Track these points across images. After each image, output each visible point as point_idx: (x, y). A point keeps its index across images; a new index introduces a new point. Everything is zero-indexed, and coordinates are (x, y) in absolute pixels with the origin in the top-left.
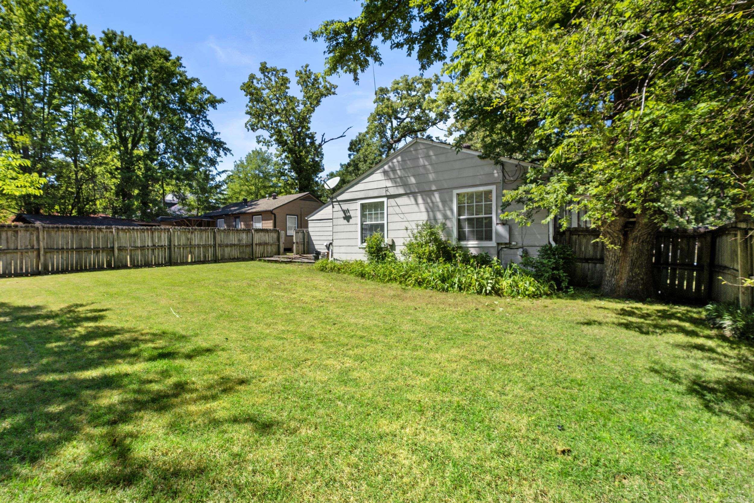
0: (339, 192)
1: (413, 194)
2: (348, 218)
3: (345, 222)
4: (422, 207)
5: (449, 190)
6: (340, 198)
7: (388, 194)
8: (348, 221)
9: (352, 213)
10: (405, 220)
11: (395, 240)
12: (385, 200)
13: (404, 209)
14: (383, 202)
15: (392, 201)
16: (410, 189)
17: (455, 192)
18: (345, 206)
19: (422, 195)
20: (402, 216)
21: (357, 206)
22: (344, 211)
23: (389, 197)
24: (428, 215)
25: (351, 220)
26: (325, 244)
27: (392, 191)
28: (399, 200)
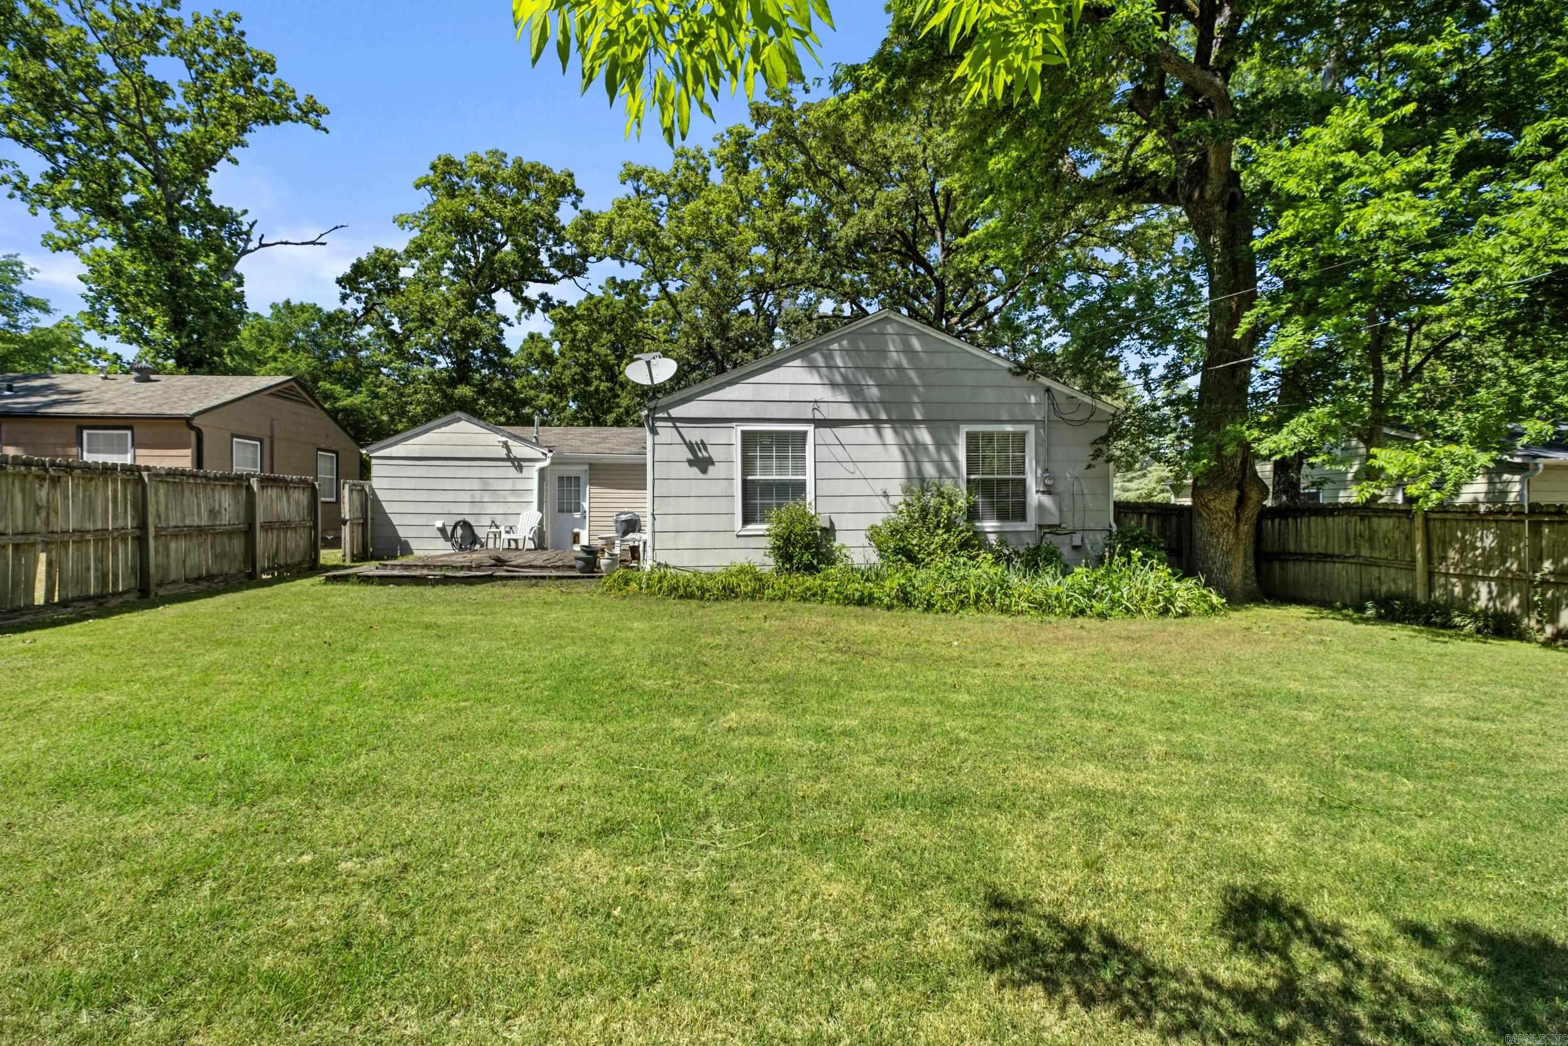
0: (677, 396)
1: (876, 422)
2: (701, 462)
3: (695, 472)
4: (895, 453)
5: (952, 424)
6: (675, 412)
7: (818, 416)
8: (704, 471)
9: (714, 452)
10: (858, 475)
11: (833, 517)
12: (810, 429)
13: (856, 453)
14: (805, 433)
15: (826, 433)
16: (869, 411)
17: (965, 429)
18: (694, 434)
19: (893, 428)
20: (850, 466)
21: (735, 435)
22: (690, 446)
23: (820, 423)
24: (908, 469)
25: (711, 468)
26: (439, 524)
27: (828, 412)
28: (843, 433)
